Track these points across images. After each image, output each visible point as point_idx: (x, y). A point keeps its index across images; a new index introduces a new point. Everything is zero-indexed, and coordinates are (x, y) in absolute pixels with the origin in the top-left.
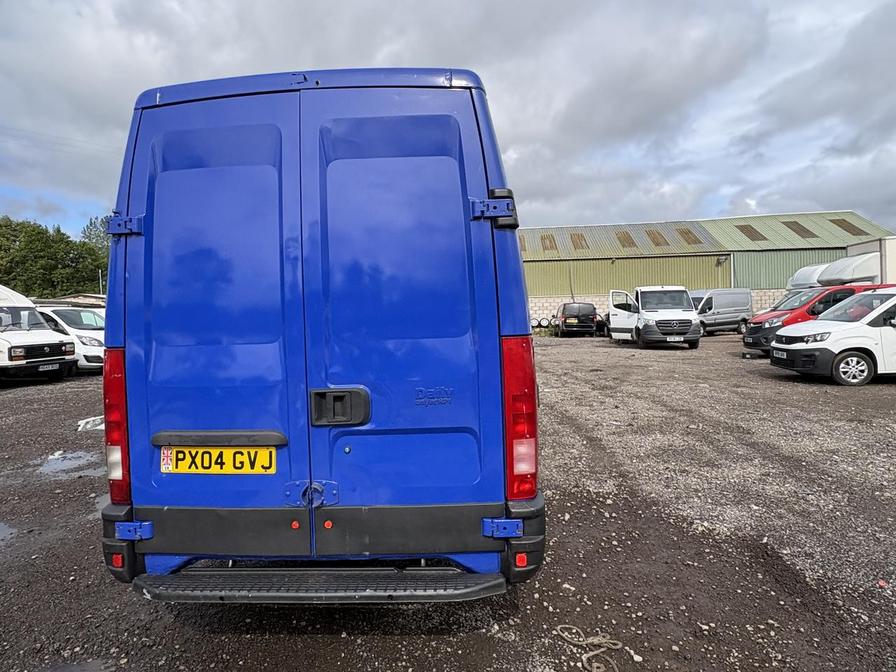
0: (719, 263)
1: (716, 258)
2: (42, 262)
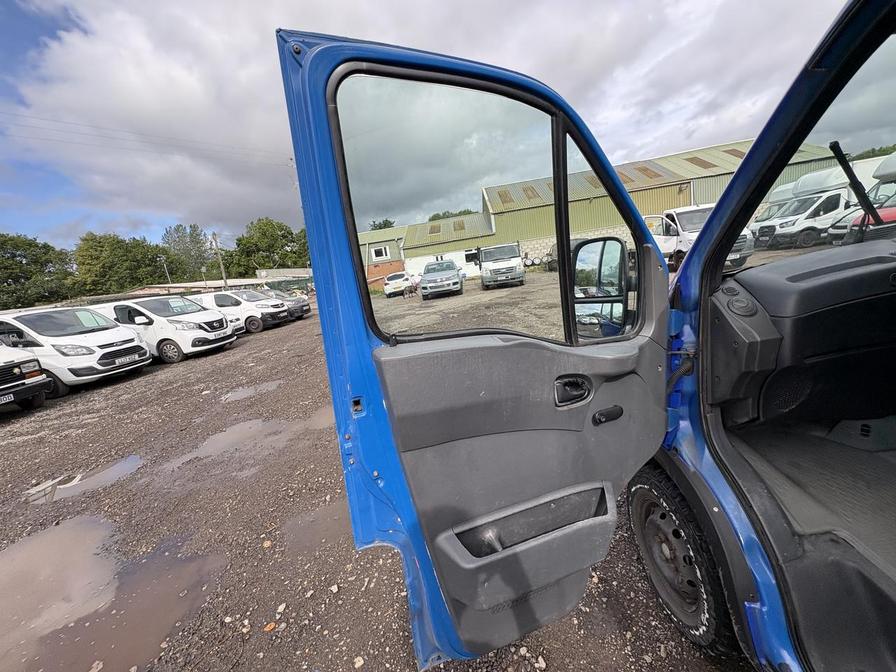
0: (681, 191)
1: (678, 187)
2: (127, 264)
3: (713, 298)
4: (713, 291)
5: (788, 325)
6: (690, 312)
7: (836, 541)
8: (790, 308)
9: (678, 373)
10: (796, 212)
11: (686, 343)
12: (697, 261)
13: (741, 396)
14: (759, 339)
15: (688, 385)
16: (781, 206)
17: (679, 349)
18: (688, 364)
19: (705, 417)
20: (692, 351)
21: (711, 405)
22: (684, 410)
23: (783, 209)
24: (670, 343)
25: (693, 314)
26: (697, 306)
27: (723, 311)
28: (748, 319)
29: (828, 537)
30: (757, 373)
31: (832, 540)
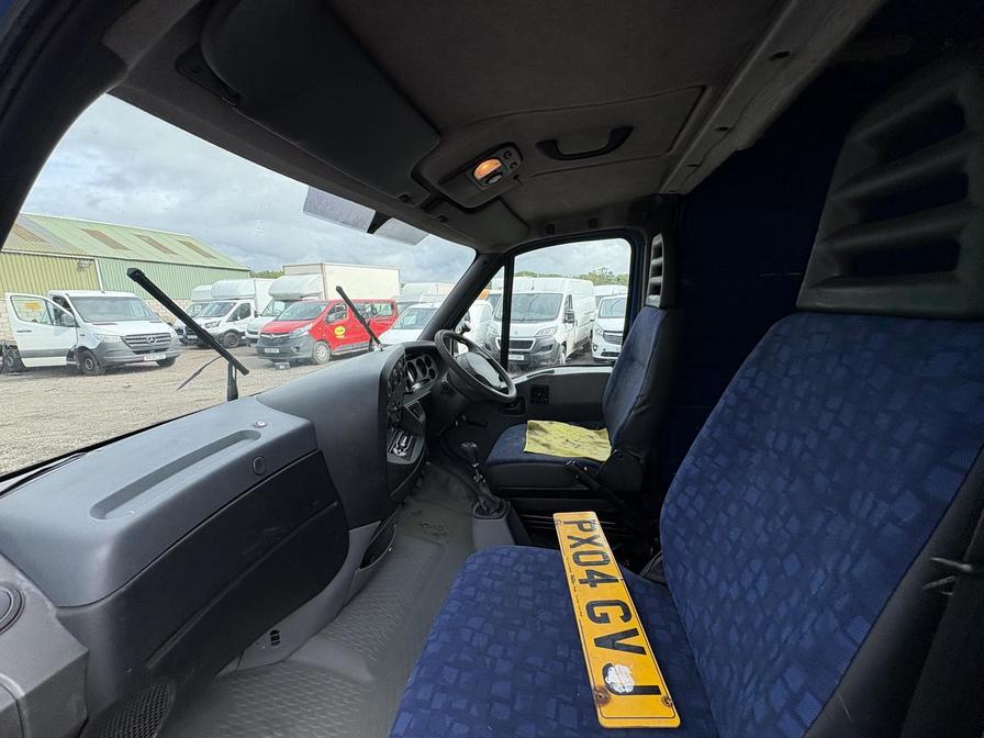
0: (80, 268)
1: (76, 262)
10: (219, 314)
16: (204, 306)
23: (206, 309)
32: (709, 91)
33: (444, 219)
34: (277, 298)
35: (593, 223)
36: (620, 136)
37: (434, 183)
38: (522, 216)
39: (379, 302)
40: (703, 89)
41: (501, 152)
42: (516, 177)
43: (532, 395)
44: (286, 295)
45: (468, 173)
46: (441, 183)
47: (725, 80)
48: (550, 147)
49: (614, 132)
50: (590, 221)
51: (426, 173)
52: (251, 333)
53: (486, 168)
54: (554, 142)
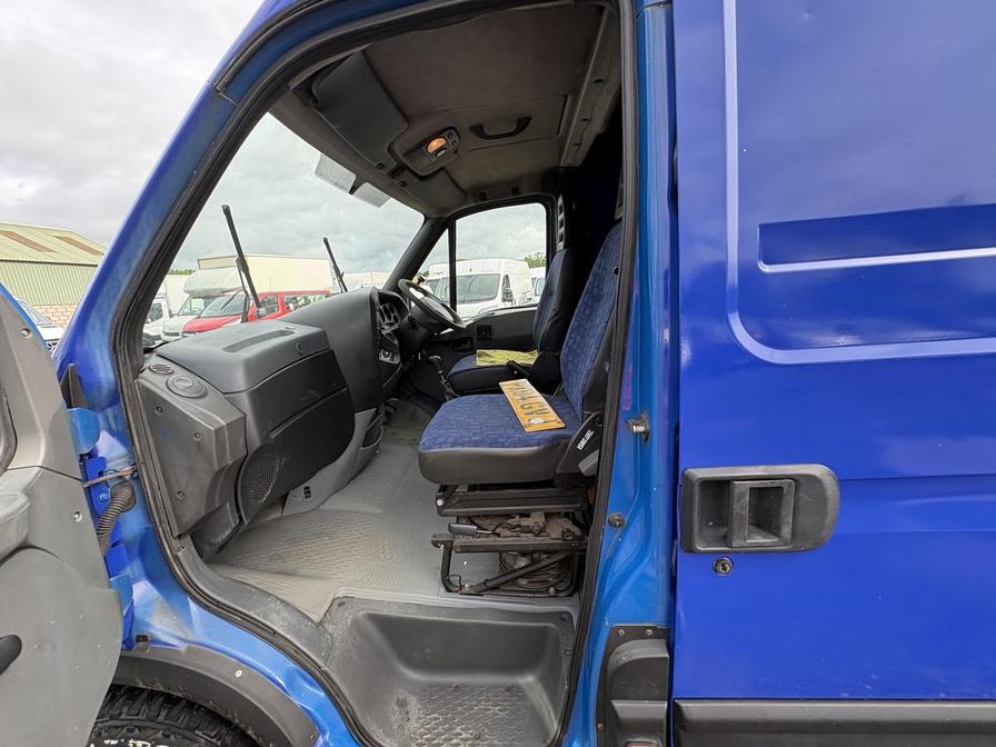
3: (142, 381)
4: (138, 371)
5: (245, 402)
6: (103, 409)
7: (341, 603)
8: (240, 381)
9: (111, 514)
11: (112, 460)
12: (98, 327)
13: (217, 505)
14: (224, 424)
15: (133, 524)
17: (101, 474)
18: (125, 493)
19: (176, 558)
20: (126, 470)
21: (179, 536)
22: (134, 568)
24: (84, 469)
25: (109, 412)
26: (116, 397)
27: (164, 396)
28: (200, 401)
29: (335, 606)
30: (231, 466)
31: (340, 605)
32: (569, 99)
33: (404, 184)
34: (194, 295)
35: (515, 191)
36: (523, 123)
37: (400, 156)
38: (460, 184)
39: (313, 293)
40: (566, 96)
41: (445, 134)
42: (456, 152)
43: (479, 334)
44: (205, 290)
45: (424, 148)
46: (404, 155)
47: (576, 91)
48: (478, 130)
49: (519, 120)
50: (513, 189)
51: (396, 148)
52: (167, 334)
53: (435, 144)
54: (481, 127)
